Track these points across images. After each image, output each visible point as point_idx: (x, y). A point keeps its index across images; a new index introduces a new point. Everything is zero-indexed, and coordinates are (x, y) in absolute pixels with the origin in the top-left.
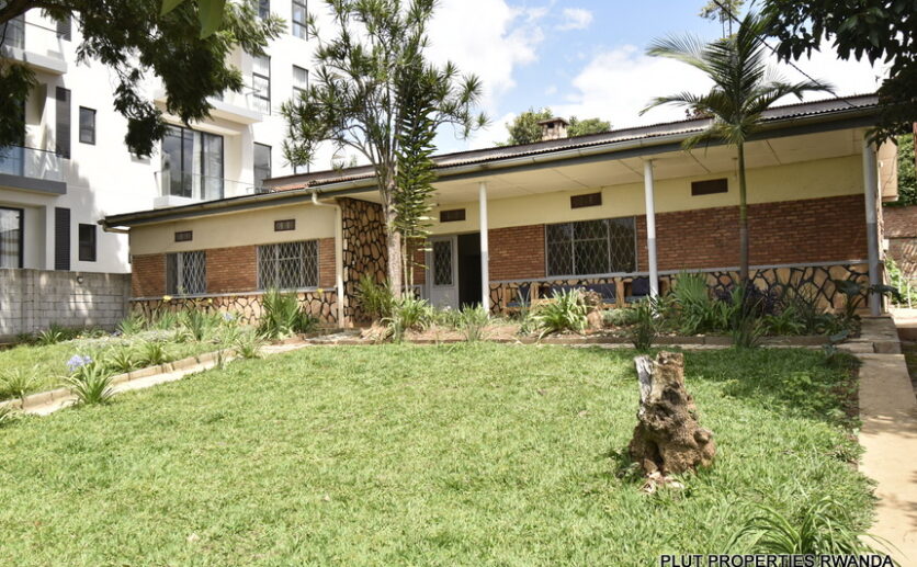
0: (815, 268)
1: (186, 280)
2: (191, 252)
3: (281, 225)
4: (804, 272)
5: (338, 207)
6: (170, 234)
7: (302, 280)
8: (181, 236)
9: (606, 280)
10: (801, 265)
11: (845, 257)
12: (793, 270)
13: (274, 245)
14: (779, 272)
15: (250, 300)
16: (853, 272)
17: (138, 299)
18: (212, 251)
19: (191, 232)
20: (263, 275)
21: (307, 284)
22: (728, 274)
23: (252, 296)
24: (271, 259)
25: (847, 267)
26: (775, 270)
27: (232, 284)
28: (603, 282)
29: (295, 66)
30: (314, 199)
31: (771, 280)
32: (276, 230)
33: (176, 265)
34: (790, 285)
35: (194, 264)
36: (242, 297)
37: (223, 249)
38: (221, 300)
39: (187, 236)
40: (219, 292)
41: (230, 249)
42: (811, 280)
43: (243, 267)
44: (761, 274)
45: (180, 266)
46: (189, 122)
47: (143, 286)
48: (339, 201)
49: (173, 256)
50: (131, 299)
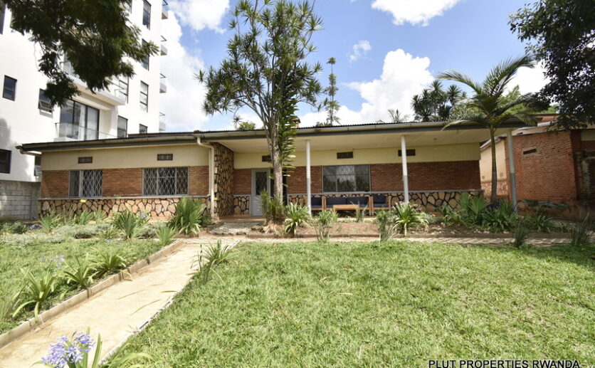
0: (455, 193)
1: (86, 188)
2: (91, 170)
3: (163, 157)
4: (451, 194)
5: (212, 148)
6: (75, 158)
7: (176, 190)
8: (83, 160)
9: (356, 195)
10: (449, 191)
11: (467, 188)
12: (446, 193)
13: (156, 169)
14: (440, 194)
15: (137, 202)
16: (472, 195)
17: (46, 199)
18: (108, 171)
19: (91, 158)
20: (147, 186)
21: (179, 193)
22: (416, 194)
23: (139, 199)
24: (154, 177)
25: (469, 193)
26: (438, 193)
27: (122, 191)
28: (354, 196)
29: (142, 82)
30: (199, 141)
31: (436, 197)
32: (158, 159)
33: (78, 178)
34: (444, 200)
35: (93, 178)
36: (132, 200)
37: (117, 170)
38: (114, 201)
39: (90, 160)
40: (112, 196)
41: (122, 169)
42: (454, 198)
43: (132, 181)
44: (431, 194)
45: (81, 178)
46: (93, 89)
47: (50, 191)
48: (212, 144)
49: (76, 173)
50: (40, 199)
